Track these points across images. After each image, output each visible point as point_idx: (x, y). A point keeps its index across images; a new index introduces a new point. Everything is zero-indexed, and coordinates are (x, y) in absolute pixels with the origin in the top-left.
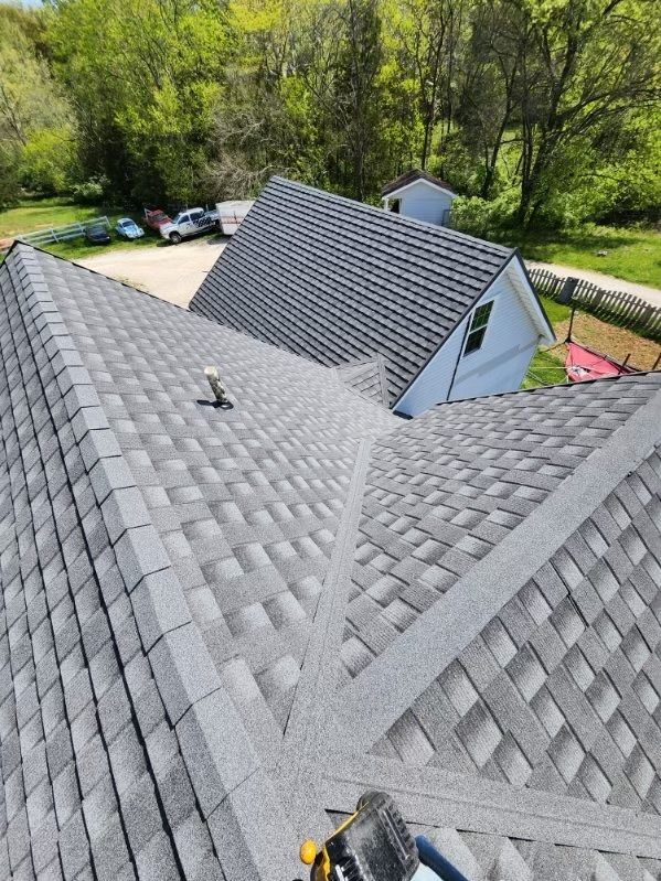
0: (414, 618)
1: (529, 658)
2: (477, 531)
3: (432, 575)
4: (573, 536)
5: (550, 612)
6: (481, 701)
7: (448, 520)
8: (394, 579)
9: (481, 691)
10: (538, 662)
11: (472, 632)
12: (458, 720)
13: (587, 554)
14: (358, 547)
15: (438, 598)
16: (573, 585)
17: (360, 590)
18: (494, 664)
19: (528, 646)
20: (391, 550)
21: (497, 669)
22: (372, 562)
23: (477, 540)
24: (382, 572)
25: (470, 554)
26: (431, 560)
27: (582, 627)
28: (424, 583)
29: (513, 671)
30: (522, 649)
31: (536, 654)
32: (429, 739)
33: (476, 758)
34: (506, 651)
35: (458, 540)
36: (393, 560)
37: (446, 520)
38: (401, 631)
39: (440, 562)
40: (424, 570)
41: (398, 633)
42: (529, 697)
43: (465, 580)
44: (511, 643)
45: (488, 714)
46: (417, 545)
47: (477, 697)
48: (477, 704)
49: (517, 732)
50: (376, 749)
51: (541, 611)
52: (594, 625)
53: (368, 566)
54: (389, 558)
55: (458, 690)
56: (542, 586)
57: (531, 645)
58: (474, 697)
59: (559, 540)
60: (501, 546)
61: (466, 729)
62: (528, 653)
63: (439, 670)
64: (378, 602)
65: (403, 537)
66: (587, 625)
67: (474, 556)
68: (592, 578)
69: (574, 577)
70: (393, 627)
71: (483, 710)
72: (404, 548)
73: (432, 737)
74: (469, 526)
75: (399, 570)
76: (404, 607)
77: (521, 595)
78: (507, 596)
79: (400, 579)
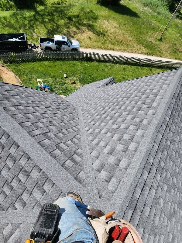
0: (50, 180)
1: (58, 146)
2: (18, 158)
3: (35, 174)
4: (25, 129)
5: (47, 140)
6: (69, 159)
7: (10, 169)
8: (34, 189)
9: (67, 159)
10: (59, 144)
11: (54, 161)
12: (75, 165)
13: (31, 127)
14: (16, 209)
15: (43, 172)
16: (40, 133)
17: (38, 203)
18: (61, 155)
19: (56, 146)
20: (20, 192)
21: (62, 154)
22: (25, 201)
23: (22, 158)
24: (30, 195)
25: (28, 161)
26: (28, 175)
27: (50, 133)
28: (37, 177)
29: (62, 150)
30: (57, 148)
31: (57, 144)
32: (80, 172)
33: (80, 160)
34: (57, 152)
35: (21, 165)
36: (26, 191)
37: (10, 170)
38: (54, 184)
39: (29, 172)
40: (32, 177)
41: (55, 185)
42: (67, 147)
43: (38, 163)
44: (56, 150)
45: (71, 157)
46: (20, 181)
47: (69, 160)
48: (70, 160)
49: (73, 151)
50: (85, 187)
51: (47, 142)
52: (50, 130)
53: (26, 202)
54: (24, 193)
55: (68, 165)
56: (40, 140)
57: (56, 145)
58: (69, 161)
59: (25, 133)
60: (26, 150)
61: (75, 162)
62: (57, 146)
63: (65, 171)
64: (43, 195)
65: (14, 187)
66: (50, 132)
67: (29, 159)
68: (38, 128)
69: (37, 132)
70: (53, 187)
71: (71, 158)
72: (20, 186)
73: (79, 172)
74: (15, 160)
75: (30, 188)
76: (46, 184)
77: (43, 146)
78: (44, 151)
79: (35, 187)
